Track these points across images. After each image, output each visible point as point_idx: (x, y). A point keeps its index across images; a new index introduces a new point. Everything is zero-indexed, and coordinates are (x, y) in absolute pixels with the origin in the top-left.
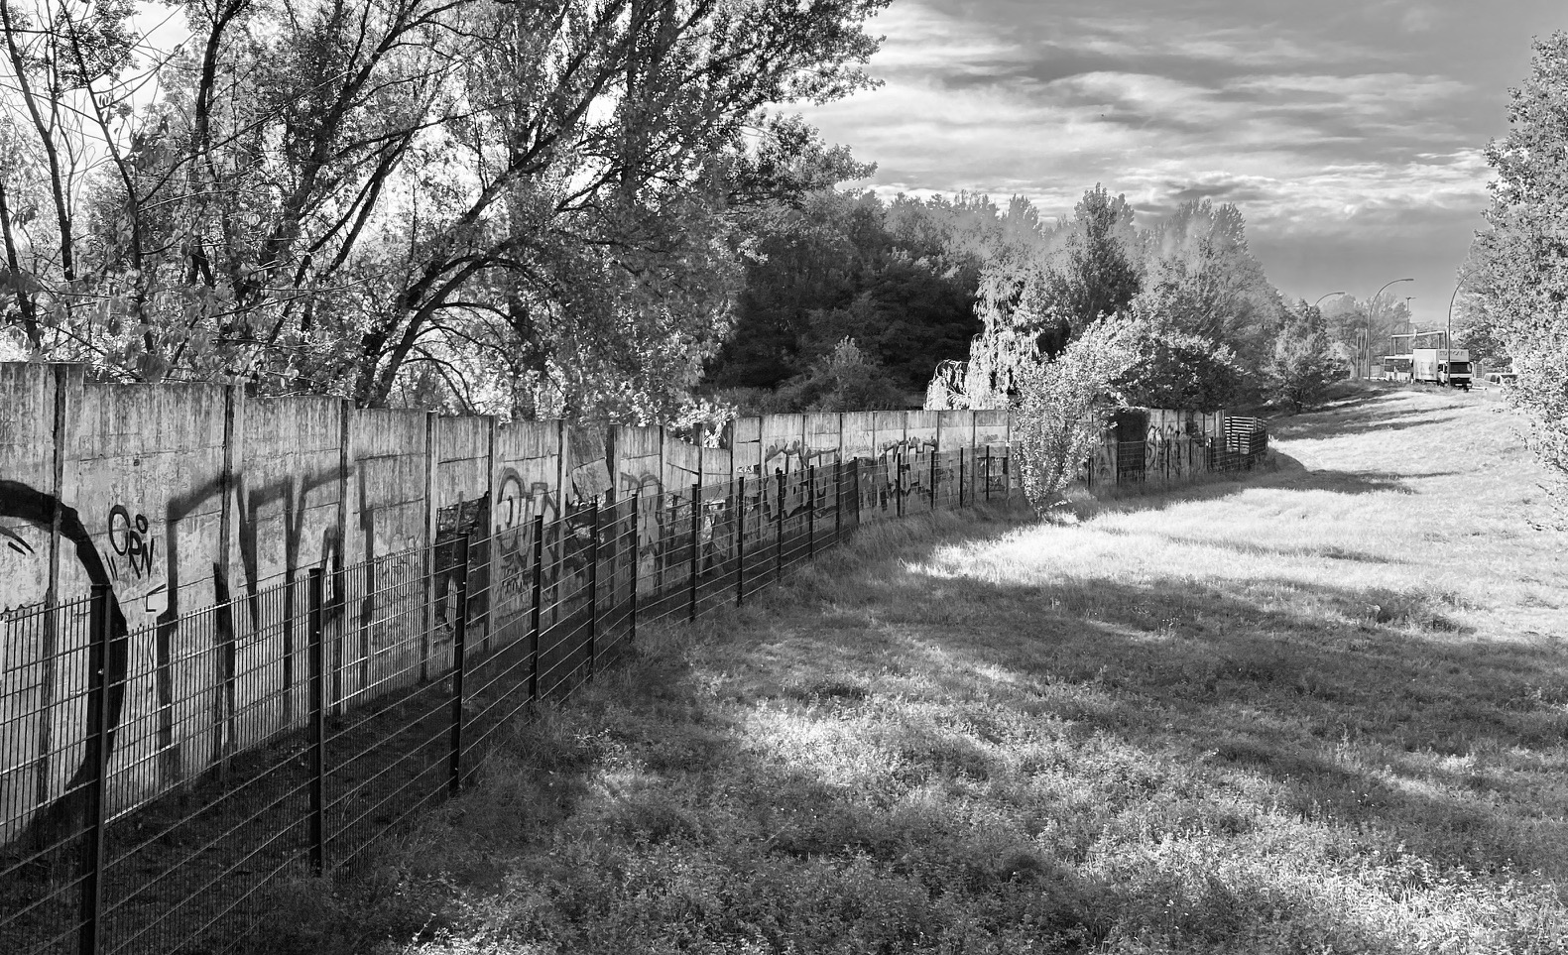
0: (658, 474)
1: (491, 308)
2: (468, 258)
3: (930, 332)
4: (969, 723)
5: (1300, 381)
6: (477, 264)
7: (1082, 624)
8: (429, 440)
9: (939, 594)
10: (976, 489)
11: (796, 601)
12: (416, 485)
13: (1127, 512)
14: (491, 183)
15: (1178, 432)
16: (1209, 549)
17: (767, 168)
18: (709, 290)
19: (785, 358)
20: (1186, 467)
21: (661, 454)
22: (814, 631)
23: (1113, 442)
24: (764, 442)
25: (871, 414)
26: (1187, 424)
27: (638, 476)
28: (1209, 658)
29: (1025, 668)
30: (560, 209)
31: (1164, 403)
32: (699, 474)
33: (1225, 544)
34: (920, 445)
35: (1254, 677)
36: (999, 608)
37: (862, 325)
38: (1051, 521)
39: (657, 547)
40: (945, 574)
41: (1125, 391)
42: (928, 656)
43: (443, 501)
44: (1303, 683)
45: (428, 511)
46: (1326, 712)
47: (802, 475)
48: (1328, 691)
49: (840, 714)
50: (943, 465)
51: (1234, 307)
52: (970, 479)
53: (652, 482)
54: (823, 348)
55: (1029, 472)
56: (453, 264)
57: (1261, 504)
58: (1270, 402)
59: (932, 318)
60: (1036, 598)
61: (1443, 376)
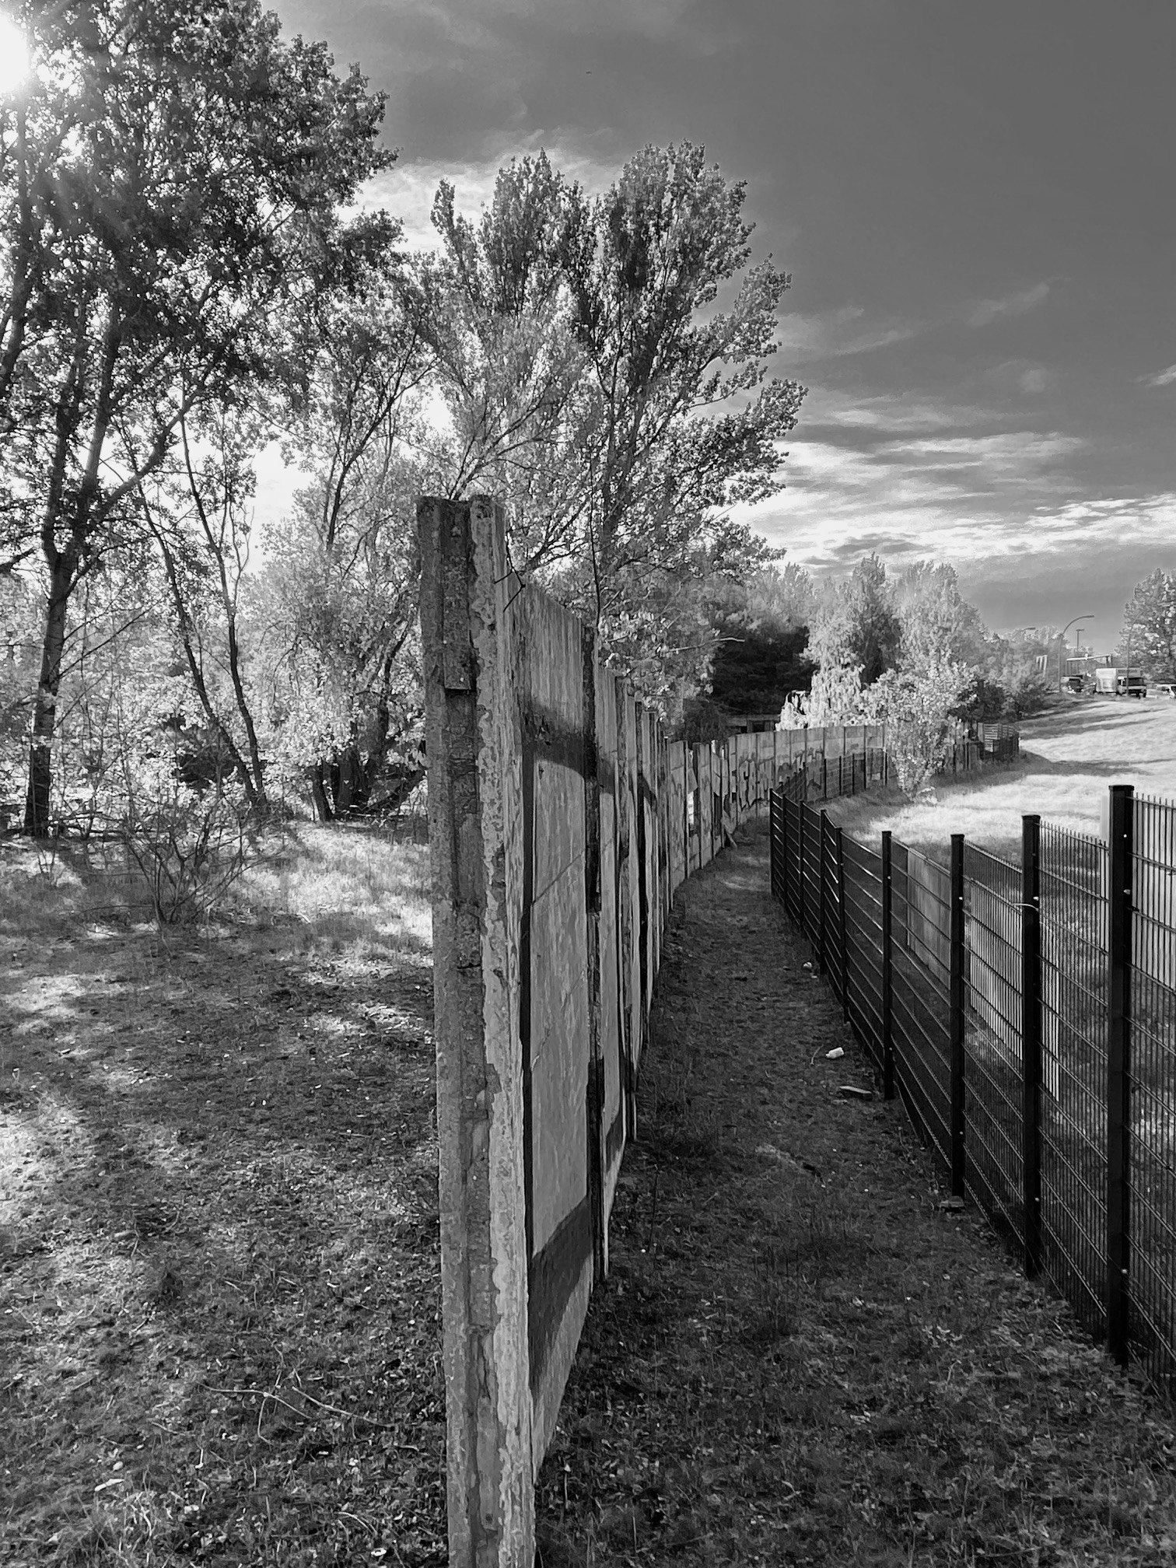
5: (1022, 695)
61: (1121, 689)
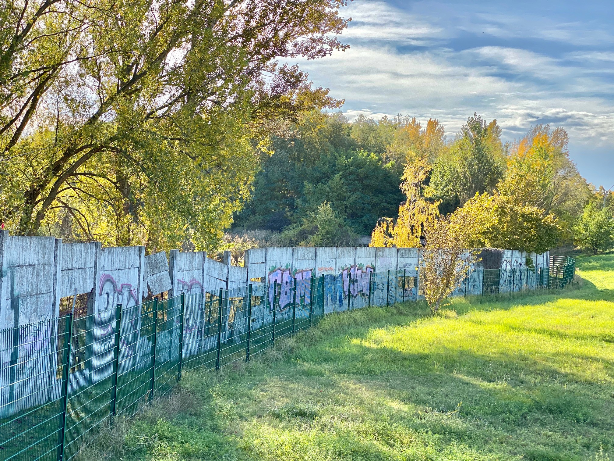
0: (201, 281)
1: (105, 177)
2: (91, 145)
3: (375, 200)
4: (377, 435)
5: (596, 235)
6: (97, 150)
7: (452, 377)
8: (56, 256)
9: (369, 357)
10: (397, 295)
11: (282, 359)
12: (47, 284)
13: (486, 310)
14: (106, 100)
15: (521, 264)
16: (533, 334)
17: (276, 97)
18: (238, 170)
19: (288, 213)
20: (524, 285)
21: (203, 269)
22: (291, 378)
23: (481, 269)
24: (268, 263)
25: (334, 248)
26: (527, 259)
27: (188, 282)
28: (524, 399)
29: (414, 402)
30: (148, 117)
31: (513, 246)
32: (227, 282)
33: (543, 332)
34: (364, 268)
35: (551, 411)
36: (404, 366)
37: (335, 194)
38: (439, 315)
39: (199, 325)
40: (374, 346)
41: (491, 239)
42: (357, 394)
43: (65, 293)
44: (580, 415)
45: (55, 299)
46: (592, 433)
47: (291, 284)
48: (595, 421)
49: (300, 427)
50: (378, 280)
51: (559, 190)
52: (393, 289)
53: (197, 286)
54: (311, 208)
55: (428, 286)
56: (82, 149)
57: (567, 308)
58: (578, 248)
59: (378, 192)
60: (426, 361)
